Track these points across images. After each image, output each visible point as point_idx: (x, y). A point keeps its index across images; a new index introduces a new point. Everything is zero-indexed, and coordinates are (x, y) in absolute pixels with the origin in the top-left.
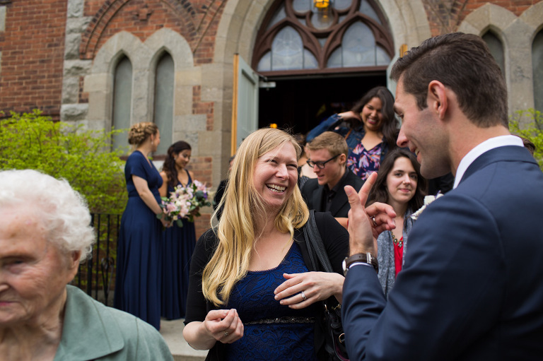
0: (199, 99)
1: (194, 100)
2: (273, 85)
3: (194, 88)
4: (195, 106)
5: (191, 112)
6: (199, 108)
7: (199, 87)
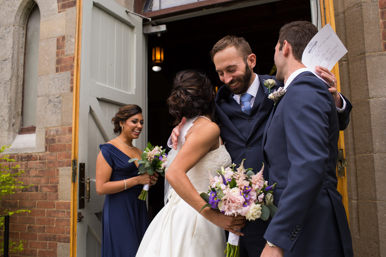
0: (63, 53)
1: (57, 55)
2: (163, 28)
3: (58, 40)
4: (58, 62)
5: (55, 70)
6: (63, 65)
7: (64, 38)
